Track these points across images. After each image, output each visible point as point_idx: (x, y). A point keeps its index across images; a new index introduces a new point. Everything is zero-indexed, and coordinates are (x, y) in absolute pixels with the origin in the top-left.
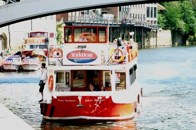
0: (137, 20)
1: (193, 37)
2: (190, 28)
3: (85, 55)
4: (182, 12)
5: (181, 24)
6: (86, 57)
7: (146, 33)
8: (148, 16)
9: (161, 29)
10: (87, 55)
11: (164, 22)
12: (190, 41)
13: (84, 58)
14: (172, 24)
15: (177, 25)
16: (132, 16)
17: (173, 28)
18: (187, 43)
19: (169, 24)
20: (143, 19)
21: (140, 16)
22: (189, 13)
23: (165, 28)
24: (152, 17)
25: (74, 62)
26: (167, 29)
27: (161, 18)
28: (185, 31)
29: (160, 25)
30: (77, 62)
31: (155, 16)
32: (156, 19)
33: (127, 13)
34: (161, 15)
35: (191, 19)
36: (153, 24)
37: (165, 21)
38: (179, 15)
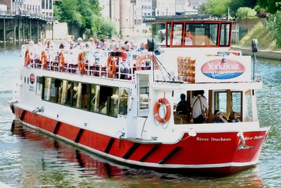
0: (32, 12)
1: (89, 30)
2: (87, 20)
3: (228, 67)
4: (78, 4)
5: (78, 17)
6: (229, 70)
7: (41, 25)
8: (43, 7)
9: (57, 21)
10: (230, 67)
11: (59, 14)
12: (86, 34)
13: (226, 70)
14: (68, 16)
15: (74, 17)
16: (26, 7)
17: (69, 21)
18: (84, 36)
19: (65, 16)
20: (38, 10)
21: (35, 8)
22: (86, 5)
23: (61, 21)
24: (47, 8)
25: (211, 77)
26: (63, 21)
27: (57, 10)
28: (81, 24)
29: (56, 17)
30: (216, 78)
31: (51, 8)
32: (52, 11)
33: (21, 4)
34: (57, 6)
35: (87, 12)
36: (49, 16)
37: (61, 12)
38: (75, 7)
